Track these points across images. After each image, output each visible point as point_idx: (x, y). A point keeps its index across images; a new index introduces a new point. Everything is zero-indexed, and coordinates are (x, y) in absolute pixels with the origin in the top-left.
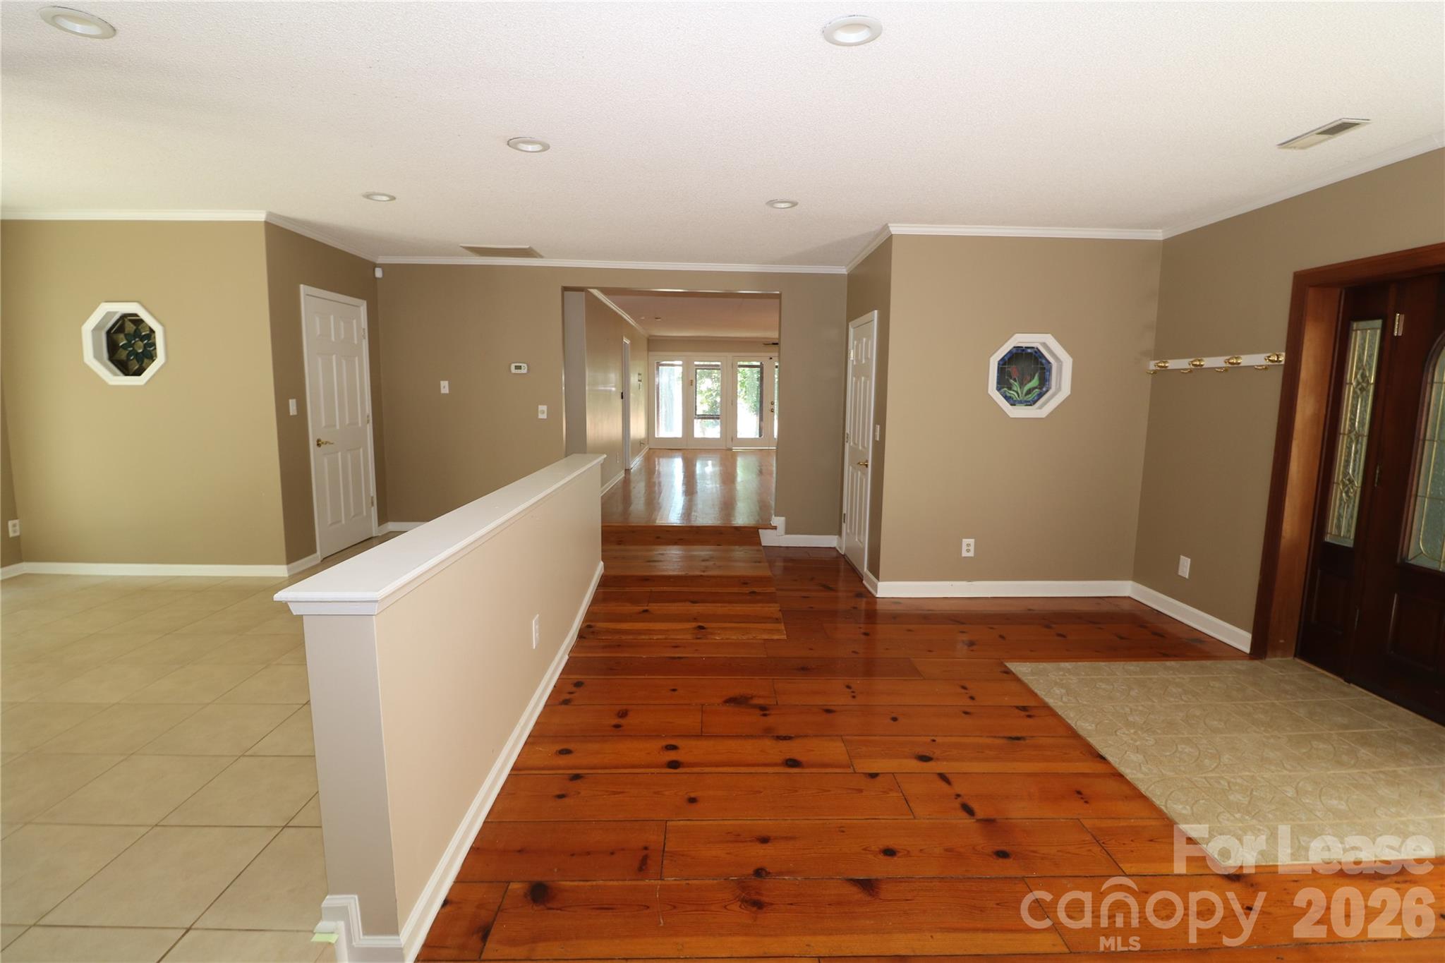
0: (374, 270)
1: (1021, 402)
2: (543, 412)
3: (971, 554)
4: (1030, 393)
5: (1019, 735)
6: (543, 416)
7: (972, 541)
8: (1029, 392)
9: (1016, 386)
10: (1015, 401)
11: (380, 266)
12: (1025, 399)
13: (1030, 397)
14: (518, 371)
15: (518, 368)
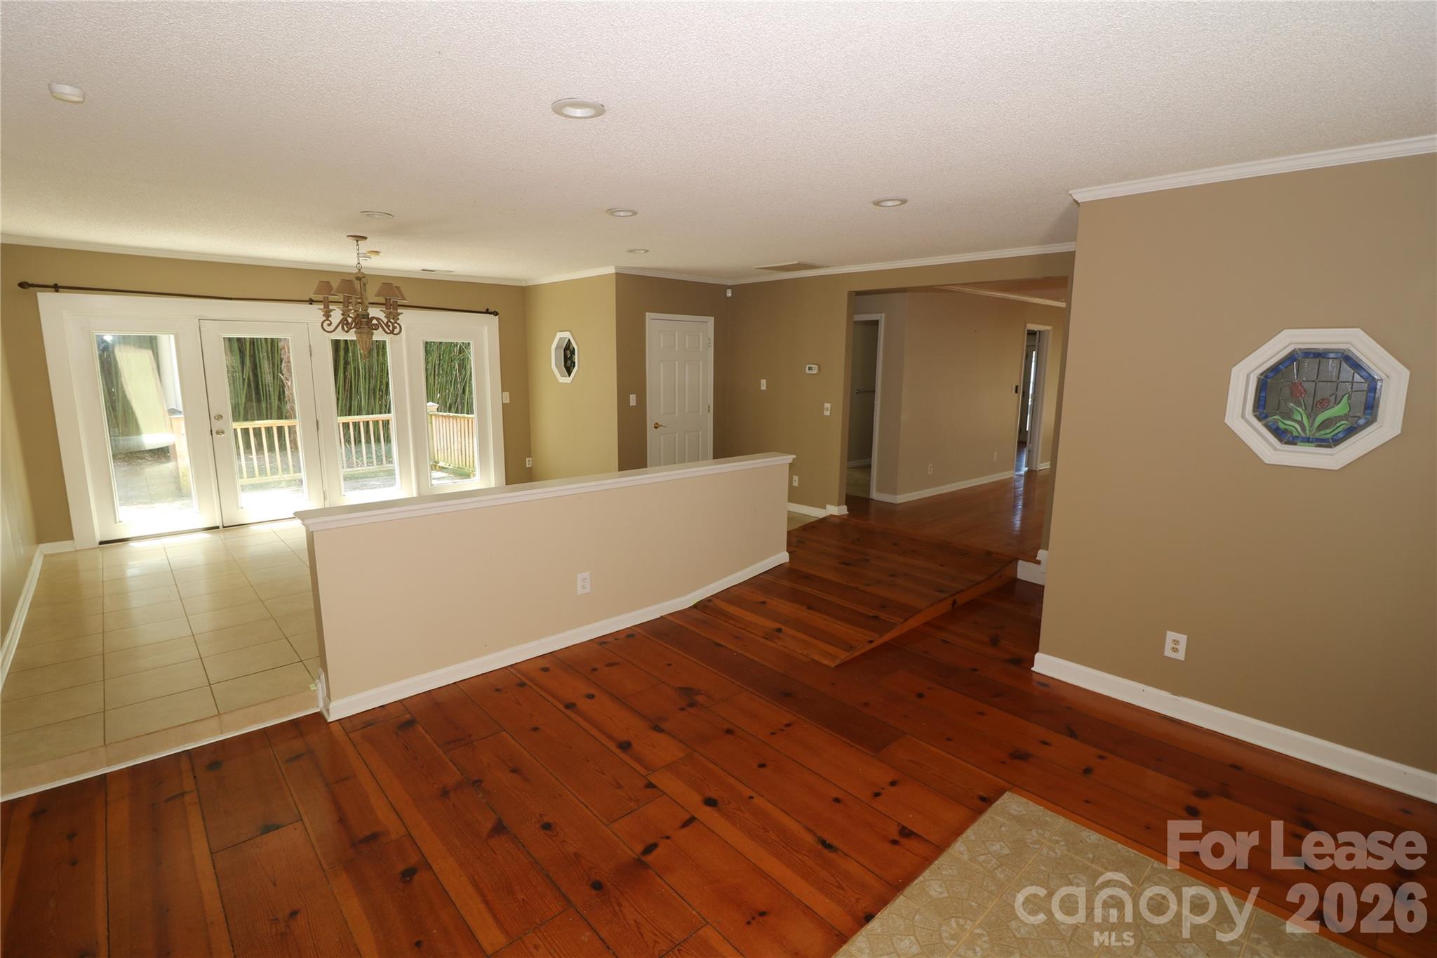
0: (726, 291)
1: (1308, 440)
2: (827, 410)
3: (1181, 656)
4: (1327, 428)
5: (835, 843)
6: (827, 413)
7: (1183, 639)
8: (1325, 424)
9: (1300, 414)
10: (1297, 437)
11: (729, 287)
12: (1318, 435)
13: (1328, 433)
14: (810, 372)
15: (810, 369)
